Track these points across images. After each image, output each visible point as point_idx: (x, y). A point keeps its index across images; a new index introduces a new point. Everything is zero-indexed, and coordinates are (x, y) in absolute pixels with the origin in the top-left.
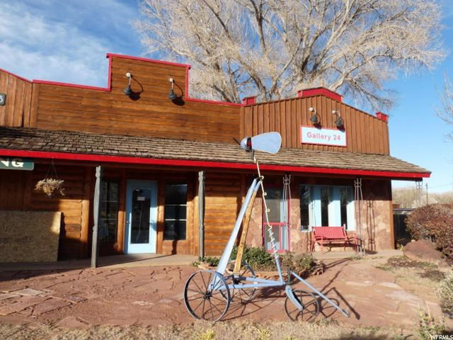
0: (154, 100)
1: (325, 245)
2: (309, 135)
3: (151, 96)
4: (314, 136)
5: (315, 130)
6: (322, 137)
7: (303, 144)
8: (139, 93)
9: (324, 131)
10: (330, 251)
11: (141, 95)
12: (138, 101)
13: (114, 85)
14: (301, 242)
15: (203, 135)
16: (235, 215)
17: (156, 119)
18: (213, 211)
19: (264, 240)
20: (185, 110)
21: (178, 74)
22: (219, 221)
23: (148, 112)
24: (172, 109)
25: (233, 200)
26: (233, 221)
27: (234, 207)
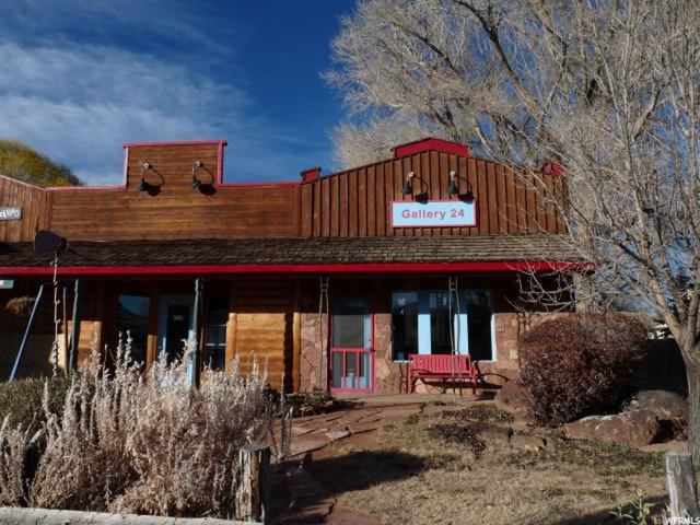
0: (178, 193)
1: (435, 384)
2: (405, 214)
3: (174, 188)
4: (415, 215)
5: (416, 206)
6: (430, 215)
7: (395, 228)
8: (159, 186)
9: (431, 206)
10: (444, 392)
11: (162, 189)
12: (157, 197)
13: (131, 181)
14: (393, 377)
15: (239, 231)
16: (282, 336)
17: (180, 216)
18: (253, 332)
19: (330, 373)
20: (216, 202)
21: (209, 154)
22: (261, 345)
23: (170, 209)
24: (199, 200)
25: (281, 317)
26: (281, 345)
27: (282, 326)
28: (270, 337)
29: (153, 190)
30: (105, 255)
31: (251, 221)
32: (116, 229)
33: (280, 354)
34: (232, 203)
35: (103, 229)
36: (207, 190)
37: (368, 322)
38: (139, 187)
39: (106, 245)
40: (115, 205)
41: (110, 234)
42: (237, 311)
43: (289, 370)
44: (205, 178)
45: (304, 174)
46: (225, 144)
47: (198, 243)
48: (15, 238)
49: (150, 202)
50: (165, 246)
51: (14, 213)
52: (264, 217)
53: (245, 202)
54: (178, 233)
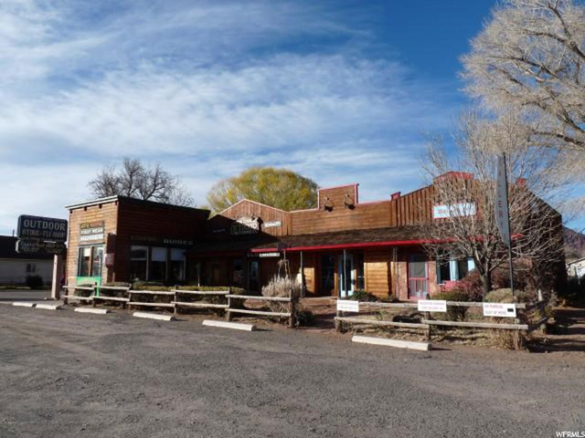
0: (339, 210)
2: (440, 212)
3: (338, 208)
7: (435, 219)
9: (453, 206)
11: (333, 208)
12: (332, 212)
13: (321, 206)
15: (366, 226)
16: (386, 273)
17: (341, 220)
18: (374, 271)
19: (409, 289)
20: (356, 212)
21: (351, 191)
22: (378, 277)
23: (337, 217)
24: (348, 212)
25: (385, 264)
26: (386, 277)
27: (386, 269)
28: (381, 273)
29: (330, 209)
30: (312, 240)
31: (371, 220)
32: (317, 228)
33: (386, 281)
34: (362, 212)
35: (312, 228)
36: (352, 207)
37: (426, 265)
38: (323, 209)
39: (313, 235)
40: (315, 217)
41: (315, 230)
42: (367, 262)
43: (390, 288)
44: (350, 202)
45: (392, 196)
46: (358, 185)
47: (348, 232)
48: (280, 234)
49: (329, 214)
50: (335, 234)
51: (278, 223)
52: (376, 217)
53: (367, 212)
54: (341, 228)
